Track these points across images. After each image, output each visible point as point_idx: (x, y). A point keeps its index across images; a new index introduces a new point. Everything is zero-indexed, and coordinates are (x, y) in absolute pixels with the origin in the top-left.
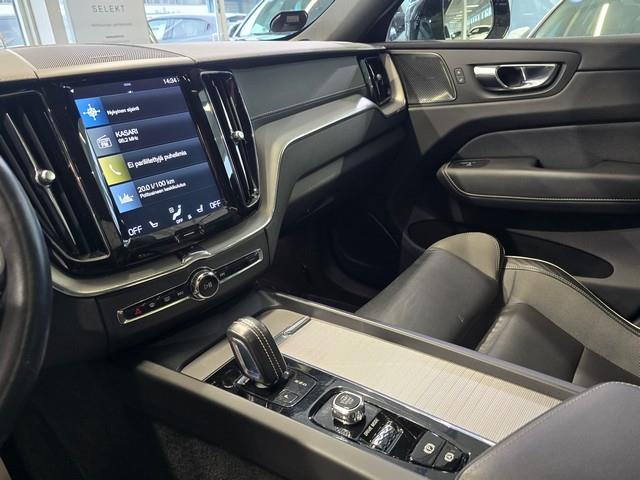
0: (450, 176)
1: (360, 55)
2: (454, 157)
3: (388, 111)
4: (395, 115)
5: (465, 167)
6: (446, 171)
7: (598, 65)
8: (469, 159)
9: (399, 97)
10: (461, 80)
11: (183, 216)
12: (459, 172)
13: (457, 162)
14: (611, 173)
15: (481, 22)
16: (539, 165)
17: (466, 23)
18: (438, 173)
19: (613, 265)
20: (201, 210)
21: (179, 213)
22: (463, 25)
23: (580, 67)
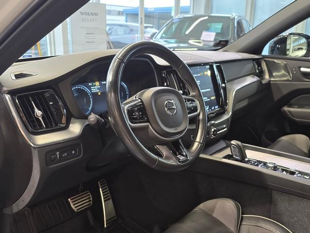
0: (288, 111)
1: (253, 60)
2: (288, 104)
3: (264, 82)
4: (266, 84)
5: (294, 107)
6: (286, 109)
8: (296, 105)
9: (267, 77)
10: (295, 72)
11: (209, 109)
12: (292, 109)
13: (290, 106)
15: (299, 45)
17: (292, 45)
18: (282, 109)
20: (213, 108)
21: (208, 108)
22: (290, 46)
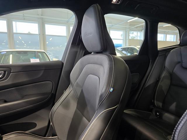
7: (17, 71)
14: (28, 98)
16: (6, 102)
19: (36, 123)
23: (12, 72)
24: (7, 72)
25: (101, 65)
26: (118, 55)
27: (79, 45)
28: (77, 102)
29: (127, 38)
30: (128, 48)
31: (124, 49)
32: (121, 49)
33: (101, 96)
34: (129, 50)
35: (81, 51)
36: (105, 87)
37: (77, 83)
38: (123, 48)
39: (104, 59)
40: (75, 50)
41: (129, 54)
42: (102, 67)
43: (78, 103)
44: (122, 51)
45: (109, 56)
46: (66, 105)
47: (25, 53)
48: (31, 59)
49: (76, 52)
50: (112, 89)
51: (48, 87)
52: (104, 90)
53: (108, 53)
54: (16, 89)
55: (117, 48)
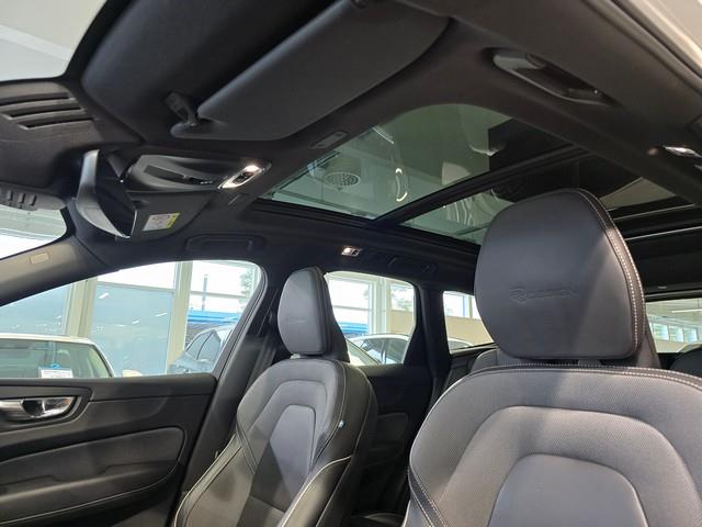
24: (79, 400)
25: (320, 381)
26: (355, 361)
27: (264, 335)
28: (252, 477)
29: (385, 307)
30: (388, 339)
31: (375, 344)
32: (365, 341)
33: (322, 437)
34: (390, 348)
35: (269, 351)
36: (329, 423)
37: (256, 429)
38: (371, 340)
39: (326, 369)
40: (252, 347)
41: (390, 362)
42: (321, 386)
43: (254, 481)
44: (367, 349)
45: (336, 363)
46: (222, 488)
47: (21, 346)
48: (43, 371)
49: (257, 353)
50: (341, 423)
51: (170, 442)
52: (327, 427)
53: (333, 357)
54: (88, 446)
55: (352, 340)
